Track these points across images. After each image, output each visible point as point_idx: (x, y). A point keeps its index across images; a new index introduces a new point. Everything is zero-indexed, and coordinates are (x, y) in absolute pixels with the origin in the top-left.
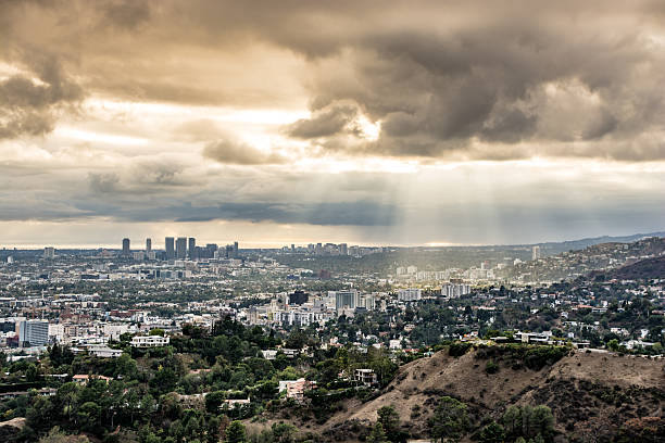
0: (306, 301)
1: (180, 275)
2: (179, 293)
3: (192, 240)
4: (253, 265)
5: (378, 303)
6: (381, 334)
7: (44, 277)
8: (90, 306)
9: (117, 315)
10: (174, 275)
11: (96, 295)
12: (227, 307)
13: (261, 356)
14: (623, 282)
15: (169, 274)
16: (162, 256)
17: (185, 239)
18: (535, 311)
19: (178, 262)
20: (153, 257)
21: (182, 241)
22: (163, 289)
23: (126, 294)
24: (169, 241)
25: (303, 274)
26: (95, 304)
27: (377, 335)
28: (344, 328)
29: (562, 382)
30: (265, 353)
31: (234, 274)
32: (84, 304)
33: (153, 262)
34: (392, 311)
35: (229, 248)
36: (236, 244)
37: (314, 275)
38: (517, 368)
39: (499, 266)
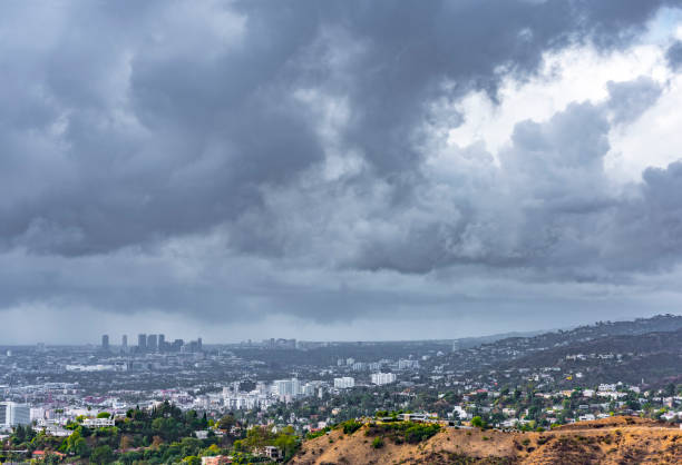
0: (254, 388)
1: (150, 366)
2: (147, 381)
3: (162, 337)
4: (214, 358)
5: (317, 390)
6: (312, 417)
7: (36, 368)
8: (70, 393)
9: (91, 400)
10: (145, 366)
11: (76, 383)
12: (186, 394)
13: (194, 436)
14: (521, 370)
15: (140, 366)
16: (136, 350)
17: (155, 336)
18: (441, 396)
19: (149, 356)
20: (128, 351)
21: (153, 338)
22: (134, 379)
23: (101, 383)
24: (142, 338)
25: (256, 366)
26: (74, 391)
27: (309, 417)
28: (280, 413)
29: (433, 454)
30: (198, 433)
31: (196, 365)
32: (65, 391)
33: (127, 355)
34: (327, 396)
35: (193, 344)
36: (200, 340)
37: (265, 366)
38: (399, 443)
39: (424, 358)
